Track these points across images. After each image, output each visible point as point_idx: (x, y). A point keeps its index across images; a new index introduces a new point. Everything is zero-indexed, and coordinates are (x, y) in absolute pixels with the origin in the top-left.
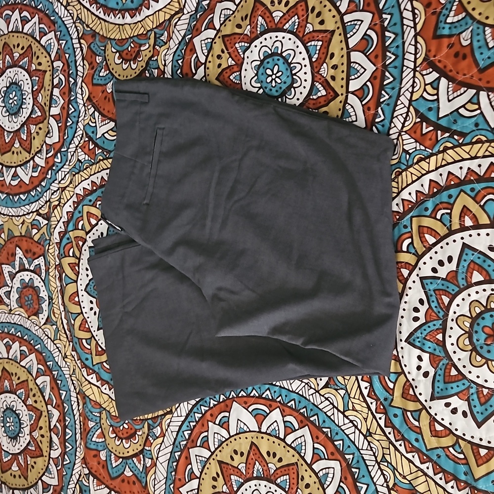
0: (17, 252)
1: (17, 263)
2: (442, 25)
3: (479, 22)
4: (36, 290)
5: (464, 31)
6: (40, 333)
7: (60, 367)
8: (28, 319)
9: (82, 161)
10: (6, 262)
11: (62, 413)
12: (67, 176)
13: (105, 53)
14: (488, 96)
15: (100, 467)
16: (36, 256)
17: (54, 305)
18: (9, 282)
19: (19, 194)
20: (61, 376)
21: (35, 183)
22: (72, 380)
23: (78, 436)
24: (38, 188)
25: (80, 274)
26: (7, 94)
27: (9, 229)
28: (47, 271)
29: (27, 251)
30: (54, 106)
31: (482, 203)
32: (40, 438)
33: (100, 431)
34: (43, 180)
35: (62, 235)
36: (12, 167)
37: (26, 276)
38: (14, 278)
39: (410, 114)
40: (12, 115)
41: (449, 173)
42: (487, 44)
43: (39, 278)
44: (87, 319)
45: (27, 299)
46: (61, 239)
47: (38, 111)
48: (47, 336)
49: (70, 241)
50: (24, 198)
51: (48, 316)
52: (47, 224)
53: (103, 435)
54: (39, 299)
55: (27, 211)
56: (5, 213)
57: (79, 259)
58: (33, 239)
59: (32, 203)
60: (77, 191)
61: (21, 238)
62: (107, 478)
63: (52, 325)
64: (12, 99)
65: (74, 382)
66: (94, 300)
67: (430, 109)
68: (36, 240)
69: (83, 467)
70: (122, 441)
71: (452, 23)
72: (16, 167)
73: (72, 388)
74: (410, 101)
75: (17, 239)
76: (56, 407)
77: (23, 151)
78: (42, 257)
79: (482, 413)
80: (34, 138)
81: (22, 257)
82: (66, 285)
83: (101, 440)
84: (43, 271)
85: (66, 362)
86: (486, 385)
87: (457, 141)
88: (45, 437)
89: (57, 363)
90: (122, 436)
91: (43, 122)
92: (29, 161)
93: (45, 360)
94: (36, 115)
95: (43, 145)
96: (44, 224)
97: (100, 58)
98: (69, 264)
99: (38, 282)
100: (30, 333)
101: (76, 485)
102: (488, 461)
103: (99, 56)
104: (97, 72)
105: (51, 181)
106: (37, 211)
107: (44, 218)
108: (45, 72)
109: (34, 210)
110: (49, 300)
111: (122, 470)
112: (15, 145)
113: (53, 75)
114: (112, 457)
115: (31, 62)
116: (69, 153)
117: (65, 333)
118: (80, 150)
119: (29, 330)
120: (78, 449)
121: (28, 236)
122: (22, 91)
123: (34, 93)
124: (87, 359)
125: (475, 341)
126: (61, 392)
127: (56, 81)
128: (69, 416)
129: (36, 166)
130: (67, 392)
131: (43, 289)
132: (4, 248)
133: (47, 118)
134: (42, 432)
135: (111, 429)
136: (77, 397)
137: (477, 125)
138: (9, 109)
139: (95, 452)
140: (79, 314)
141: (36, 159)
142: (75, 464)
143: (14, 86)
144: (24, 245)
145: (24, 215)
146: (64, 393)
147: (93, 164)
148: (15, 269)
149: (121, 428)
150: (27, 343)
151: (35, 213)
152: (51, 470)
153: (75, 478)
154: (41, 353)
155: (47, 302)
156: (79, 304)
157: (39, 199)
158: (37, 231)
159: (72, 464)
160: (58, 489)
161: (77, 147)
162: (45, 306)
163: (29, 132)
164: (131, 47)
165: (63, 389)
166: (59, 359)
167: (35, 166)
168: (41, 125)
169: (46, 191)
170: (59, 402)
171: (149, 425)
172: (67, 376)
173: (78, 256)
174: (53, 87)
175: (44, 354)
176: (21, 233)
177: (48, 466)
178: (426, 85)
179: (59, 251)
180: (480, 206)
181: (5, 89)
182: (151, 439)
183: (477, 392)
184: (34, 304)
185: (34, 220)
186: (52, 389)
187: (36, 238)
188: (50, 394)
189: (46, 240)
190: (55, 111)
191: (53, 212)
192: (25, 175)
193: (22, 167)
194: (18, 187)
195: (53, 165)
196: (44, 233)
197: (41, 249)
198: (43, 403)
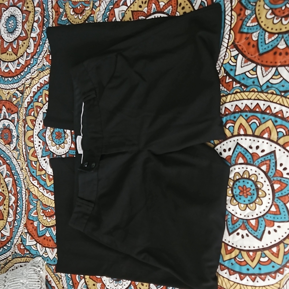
0: (3, 109)
1: (2, 115)
2: (244, 26)
3: (263, 29)
4: (10, 131)
5: (255, 32)
6: (10, 154)
7: (18, 174)
8: (4, 146)
9: (45, 65)
11: (16, 198)
12: (36, 72)
13: (65, 7)
14: (261, 68)
15: (33, 230)
16: (13, 113)
17: (20, 141)
19: (8, 77)
20: (18, 179)
21: (18, 73)
22: (24, 182)
23: (24, 212)
24: (19, 76)
25: (35, 126)
26: (8, 21)
28: (18, 121)
29: (8, 109)
30: (33, 32)
31: (250, 123)
32: (4, 210)
33: (36, 211)
34: (22, 72)
35: (29, 103)
36: (6, 62)
37: (6, 123)
39: (221, 71)
40: (9, 33)
41: (236, 105)
42: (265, 41)
43: (13, 125)
44: (37, 151)
45: (5, 135)
46: (28, 106)
47: (24, 33)
48: (14, 156)
49: (33, 107)
51: (15, 146)
52: (21, 96)
53: (37, 213)
54: (12, 136)
55: (11, 87)
57: (36, 118)
58: (13, 103)
59: (15, 83)
60: (41, 81)
61: (6, 101)
62: (36, 236)
63: (17, 151)
64: (10, 24)
65: (25, 183)
66: (41, 141)
67: (231, 70)
68: (15, 104)
69: (25, 229)
70: (47, 218)
71: (249, 26)
72: (8, 62)
73: (23, 186)
74: (222, 64)
75: (4, 101)
76: (13, 195)
77: (13, 54)
78: (16, 114)
79: (232, 229)
80: (20, 48)
81: (6, 112)
82: (27, 131)
83: (36, 216)
84: (16, 122)
85: (22, 172)
86: (236, 215)
87: (243, 89)
88: (6, 210)
89: (17, 172)
90: (47, 215)
91: (26, 40)
92: (15, 60)
93: (11, 169)
94: (23, 36)
95: (25, 52)
97: (62, 9)
98: (30, 120)
99: (12, 127)
100: (4, 153)
101: (19, 237)
102: (231, 253)
103: (61, 8)
104: (60, 18)
105: (27, 73)
106: (17, 88)
107: (20, 93)
108: (30, 12)
109: (15, 87)
110: (17, 137)
111: (45, 233)
112: (9, 50)
113: (34, 15)
114: (40, 225)
115: (23, 5)
116: (39, 60)
117: (24, 157)
118: (44, 59)
119: (4, 152)
120: (23, 219)
121: (10, 101)
122: (17, 20)
123: (23, 23)
124: (33, 172)
125: (234, 192)
126: (17, 187)
127: (36, 19)
128: (20, 200)
129: (19, 64)
131: (14, 131)
133: (29, 38)
134: (5, 207)
135: (42, 211)
136: (25, 192)
137: (254, 82)
138: (8, 30)
139: (32, 222)
140: (32, 147)
141: (20, 59)
142: (20, 226)
143: (13, 17)
144: (7, 105)
145: (10, 89)
146: (19, 188)
148: (1, 118)
149: (47, 211)
150: (2, 159)
151: (16, 89)
152: (7, 228)
153: (19, 234)
154: (9, 165)
155: (16, 139)
156: (33, 142)
157: (19, 82)
158: (15, 99)
159: (18, 226)
160: (9, 238)
161: (43, 57)
162: (14, 140)
163: (18, 44)
164: (80, 7)
165: (19, 186)
166: (18, 170)
168: (25, 41)
169: (23, 78)
170: (16, 193)
172: (22, 179)
173: (36, 116)
174: (34, 21)
175: (11, 166)
176: (6, 99)
177: (5, 226)
178: (231, 56)
179: (26, 112)
180: (249, 125)
181: (8, 18)
183: (232, 218)
184: (9, 138)
185: (15, 93)
186: (13, 185)
187: (15, 103)
188: (11, 188)
189: (20, 105)
190: (33, 35)
191: (26, 90)
192: (13, 68)
193: (11, 63)
194: (8, 73)
195: (29, 65)
196: (19, 101)
197: (16, 109)
198: (7, 192)
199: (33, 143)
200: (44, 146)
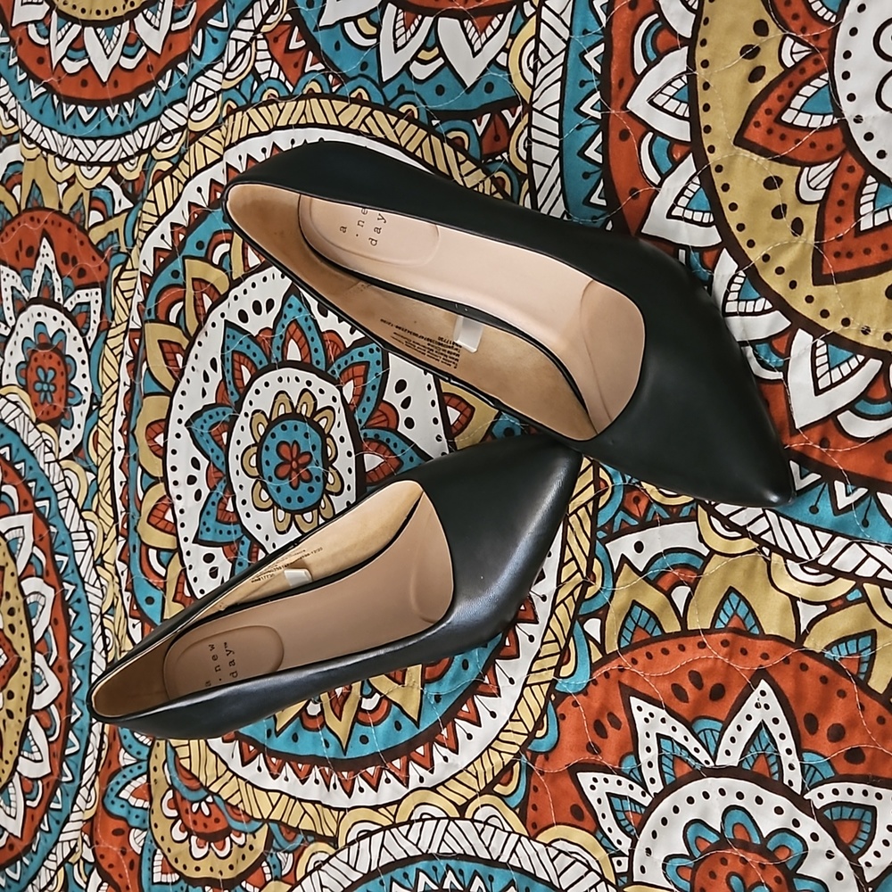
0: (42, 250)
1: (37, 277)
4: (67, 365)
6: (54, 473)
7: (82, 579)
8: (35, 425)
9: (264, 77)
10: (14, 263)
11: (65, 688)
12: (211, 103)
16: (84, 281)
17: (101, 423)
18: (9, 314)
19: (76, 101)
20: (79, 601)
21: (124, 88)
22: (103, 628)
23: (90, 760)
24: (126, 104)
25: (184, 379)
27: (34, 181)
28: (104, 329)
29: (65, 258)
33: (143, 780)
34: (145, 88)
35: (164, 258)
36: (75, 21)
37: (51, 319)
38: (23, 310)
43: (80, 339)
44: (176, 502)
45: (42, 376)
46: (158, 270)
48: (70, 491)
49: (180, 281)
50: (86, 118)
51: (81, 443)
52: (129, 210)
53: (148, 793)
54: (69, 390)
55: (88, 155)
56: (33, 137)
57: (192, 340)
58: (86, 233)
59: (105, 138)
60: (232, 157)
61: (57, 217)
63: (85, 470)
65: (107, 632)
66: (204, 463)
68: (94, 242)
69: (83, 841)
70: (189, 837)
72: (85, 23)
73: (99, 645)
75: (48, 216)
76: (57, 669)
78: (99, 290)
81: (52, 267)
83: (140, 803)
84: (94, 327)
85: (99, 576)
88: (16, 719)
89: (78, 567)
92: (119, 21)
93: (52, 545)
96: (123, 207)
98: (160, 342)
99: (73, 347)
100: (31, 462)
101: (59, 868)
105: (166, 101)
106: (112, 164)
107: (125, 193)
109: (106, 159)
110: (92, 404)
114: (156, 857)
116: (232, 43)
117: (114, 506)
118: (262, 44)
119: (31, 452)
120: (83, 791)
121: (75, 221)
124: (150, 600)
126: (71, 639)
128: (79, 703)
129: (133, 42)
130: (84, 645)
131: (83, 369)
132: (14, 224)
135: (170, 794)
139: (121, 824)
140: (158, 480)
141: (139, 20)
144: (63, 239)
145: (79, 163)
146: (78, 646)
147: (290, 97)
148: (29, 291)
149: (195, 807)
150: (19, 482)
151: (107, 170)
152: (12, 797)
153: (62, 851)
155: (85, 408)
156: (161, 452)
157: (124, 135)
158: (101, 219)
161: (257, 30)
162: (80, 413)
165: (77, 634)
166: (85, 561)
167: (131, 41)
169: (147, 123)
170: (64, 662)
171: (270, 836)
173: (192, 332)
176: (60, 206)
177: (6, 785)
179: (146, 297)
182: (267, 870)
184: (56, 397)
185: (99, 185)
186: (54, 622)
187: (96, 235)
188: (46, 630)
189: (118, 251)
191: (153, 187)
192: (103, 58)
193: (99, 30)
194: (78, 80)
195: (182, 58)
196: (117, 230)
197: (100, 268)
198: (26, 642)
199: (164, 459)
200: (213, 489)
